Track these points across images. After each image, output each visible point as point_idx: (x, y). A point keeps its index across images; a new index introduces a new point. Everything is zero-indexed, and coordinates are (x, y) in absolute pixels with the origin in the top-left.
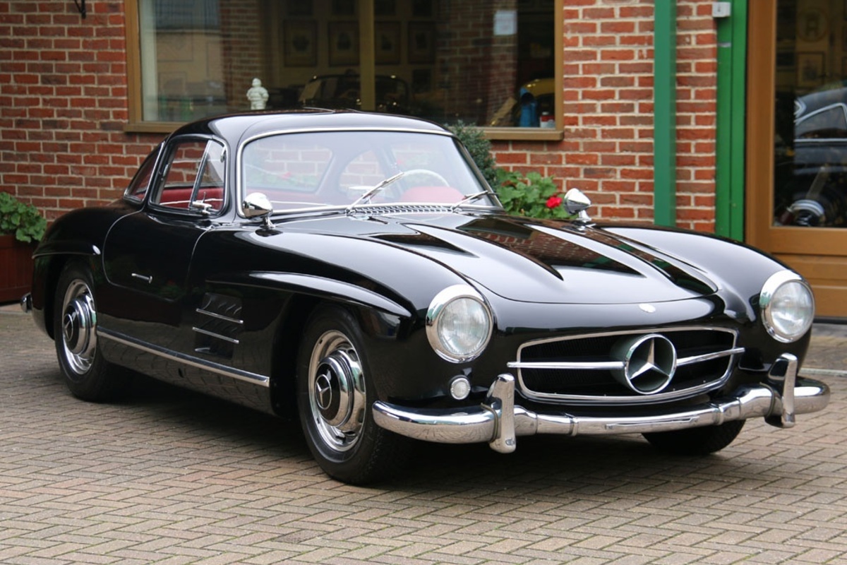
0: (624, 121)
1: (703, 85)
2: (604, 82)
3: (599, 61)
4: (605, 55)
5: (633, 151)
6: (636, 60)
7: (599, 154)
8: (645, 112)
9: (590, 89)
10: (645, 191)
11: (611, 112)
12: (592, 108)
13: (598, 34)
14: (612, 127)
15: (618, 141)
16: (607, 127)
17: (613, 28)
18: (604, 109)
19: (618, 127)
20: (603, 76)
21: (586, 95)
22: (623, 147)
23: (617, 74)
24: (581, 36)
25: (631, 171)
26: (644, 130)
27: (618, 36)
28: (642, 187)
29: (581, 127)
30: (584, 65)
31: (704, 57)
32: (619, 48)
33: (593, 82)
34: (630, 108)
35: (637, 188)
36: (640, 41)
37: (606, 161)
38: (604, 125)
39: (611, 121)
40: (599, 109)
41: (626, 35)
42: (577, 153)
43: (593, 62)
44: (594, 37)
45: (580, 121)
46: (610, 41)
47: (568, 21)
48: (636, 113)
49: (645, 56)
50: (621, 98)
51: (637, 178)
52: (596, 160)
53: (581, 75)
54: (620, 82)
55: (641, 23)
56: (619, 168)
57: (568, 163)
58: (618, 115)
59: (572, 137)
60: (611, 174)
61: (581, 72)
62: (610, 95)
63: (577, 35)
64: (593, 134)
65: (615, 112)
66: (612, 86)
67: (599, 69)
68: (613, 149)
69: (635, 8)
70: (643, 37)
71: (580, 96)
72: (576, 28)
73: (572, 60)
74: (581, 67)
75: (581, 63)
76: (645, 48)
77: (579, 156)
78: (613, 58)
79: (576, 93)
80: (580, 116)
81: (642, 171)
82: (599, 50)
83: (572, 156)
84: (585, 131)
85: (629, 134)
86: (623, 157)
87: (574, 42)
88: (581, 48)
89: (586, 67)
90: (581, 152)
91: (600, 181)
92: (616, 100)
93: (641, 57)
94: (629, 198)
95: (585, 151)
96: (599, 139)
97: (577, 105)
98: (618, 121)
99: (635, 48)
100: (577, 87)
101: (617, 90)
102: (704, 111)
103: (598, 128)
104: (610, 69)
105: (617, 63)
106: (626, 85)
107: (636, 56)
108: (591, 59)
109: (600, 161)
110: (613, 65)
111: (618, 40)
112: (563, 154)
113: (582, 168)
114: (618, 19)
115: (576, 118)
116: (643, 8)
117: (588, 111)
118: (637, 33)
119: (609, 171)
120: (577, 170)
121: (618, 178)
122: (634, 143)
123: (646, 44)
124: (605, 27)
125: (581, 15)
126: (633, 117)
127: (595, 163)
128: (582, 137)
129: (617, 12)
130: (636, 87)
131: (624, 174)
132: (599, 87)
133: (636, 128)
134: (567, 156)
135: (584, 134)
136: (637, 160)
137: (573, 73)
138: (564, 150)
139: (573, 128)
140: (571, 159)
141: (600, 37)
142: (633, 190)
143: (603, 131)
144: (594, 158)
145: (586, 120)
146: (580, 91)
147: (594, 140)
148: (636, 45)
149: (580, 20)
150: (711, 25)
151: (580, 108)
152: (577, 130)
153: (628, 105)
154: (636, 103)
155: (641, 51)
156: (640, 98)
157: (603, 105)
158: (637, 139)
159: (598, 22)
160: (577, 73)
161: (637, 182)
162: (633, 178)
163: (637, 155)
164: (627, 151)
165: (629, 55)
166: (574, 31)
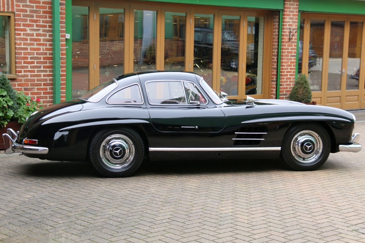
0: (38, 71)
1: (63, 60)
2: (31, 58)
3: (29, 51)
4: (31, 49)
5: (41, 81)
6: (42, 51)
7: (29, 83)
8: (45, 68)
9: (26, 60)
10: (45, 94)
11: (34, 68)
12: (27, 67)
13: (29, 42)
14: (34, 74)
15: (36, 78)
16: (32, 74)
17: (33, 40)
18: (31, 67)
19: (36, 73)
20: (31, 56)
21: (25, 63)
22: (38, 80)
23: (35, 56)
24: (22, 42)
25: (40, 88)
26: (45, 74)
27: (35, 43)
28: (44, 93)
29: (23, 73)
30: (24, 52)
31: (63, 51)
32: (36, 47)
33: (27, 58)
34: (40, 67)
35: (42, 94)
36: (43, 45)
37: (32, 85)
38: (31, 73)
39: (34, 71)
40: (29, 67)
41: (38, 42)
42: (21, 83)
43: (27, 51)
44: (27, 43)
45: (23, 72)
46: (33, 44)
47: (17, 37)
48: (42, 69)
49: (45, 50)
50: (37, 64)
51: (42, 90)
52: (29, 85)
53: (23, 56)
54: (37, 58)
55: (43, 39)
56: (36, 87)
57: (18, 86)
58: (36, 69)
59: (19, 77)
60: (33, 89)
61: (23, 54)
62: (33, 63)
63: (21, 42)
64: (27, 76)
65: (35, 68)
66: (34, 59)
67: (29, 54)
68: (35, 81)
69: (41, 34)
70: (44, 43)
71: (23, 63)
72: (20, 39)
73: (19, 50)
74: (23, 53)
75: (23, 51)
76: (44, 47)
77: (22, 84)
78: (34, 50)
79: (21, 62)
80: (23, 70)
81: (44, 88)
82: (29, 47)
83: (20, 84)
84: (24, 75)
85: (40, 76)
86: (38, 83)
87: (20, 44)
88: (22, 46)
89: (25, 53)
90: (23, 82)
91: (30, 92)
92: (35, 64)
93: (43, 50)
94: (40, 97)
95: (24, 82)
96: (29, 78)
97: (22, 66)
98: (36, 71)
99: (41, 47)
100: (22, 60)
101: (36, 61)
102: (64, 68)
103: (29, 74)
104: (33, 54)
105: (35, 52)
106: (39, 59)
107: (42, 50)
108: (26, 50)
109: (30, 85)
110: (34, 52)
111: (35, 44)
112: (16, 83)
113: (23, 88)
114: (35, 37)
115: (21, 71)
116: (43, 34)
117: (25, 68)
118: (42, 42)
119: (33, 88)
120: (22, 88)
121: (36, 91)
122: (41, 79)
123: (45, 46)
124: (31, 40)
125: (22, 35)
126: (41, 70)
127: (28, 86)
128: (23, 77)
129: (35, 35)
130: (42, 60)
131: (38, 89)
132: (29, 60)
133: (42, 74)
134: (18, 84)
135: (24, 76)
136: (42, 84)
137: (20, 55)
138: (16, 82)
139: (20, 74)
140: (19, 85)
141: (30, 43)
142: (41, 94)
143: (31, 75)
144: (28, 84)
145: (25, 71)
146: (23, 61)
147: (28, 78)
148: (42, 46)
149: (22, 36)
150: (65, 41)
151: (23, 67)
152: (21, 75)
153: (39, 66)
154: (42, 65)
155: (43, 48)
156: (44, 64)
157: (31, 66)
158: (42, 77)
159: (29, 38)
160: (22, 55)
161: (42, 92)
162: (41, 90)
163: (42, 83)
164: (39, 81)
165: (39, 49)
166: (20, 40)
